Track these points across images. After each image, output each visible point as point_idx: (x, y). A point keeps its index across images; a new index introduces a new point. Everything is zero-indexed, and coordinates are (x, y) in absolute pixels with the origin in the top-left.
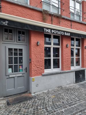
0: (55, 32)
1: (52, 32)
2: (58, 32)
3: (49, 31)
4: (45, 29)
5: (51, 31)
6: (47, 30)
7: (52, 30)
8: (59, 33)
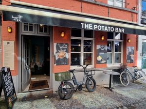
0: (99, 28)
1: (95, 28)
2: (104, 28)
3: (90, 26)
4: (83, 24)
5: (93, 27)
6: (87, 25)
7: (95, 25)
8: (106, 29)
